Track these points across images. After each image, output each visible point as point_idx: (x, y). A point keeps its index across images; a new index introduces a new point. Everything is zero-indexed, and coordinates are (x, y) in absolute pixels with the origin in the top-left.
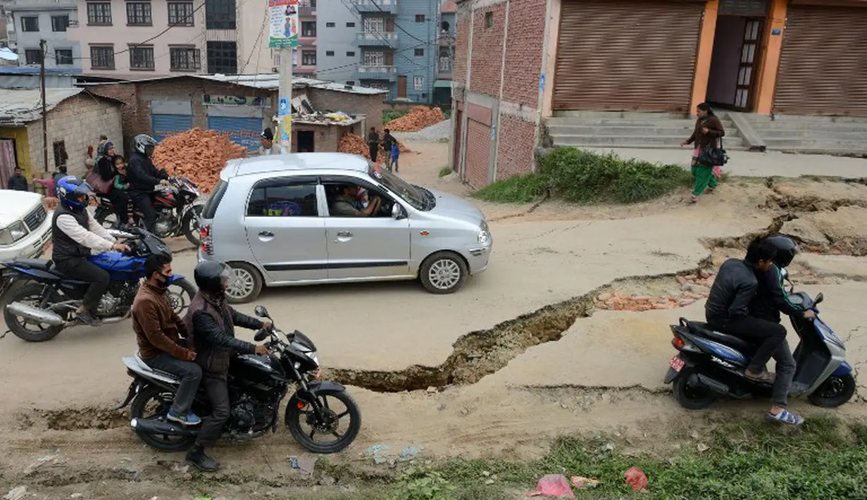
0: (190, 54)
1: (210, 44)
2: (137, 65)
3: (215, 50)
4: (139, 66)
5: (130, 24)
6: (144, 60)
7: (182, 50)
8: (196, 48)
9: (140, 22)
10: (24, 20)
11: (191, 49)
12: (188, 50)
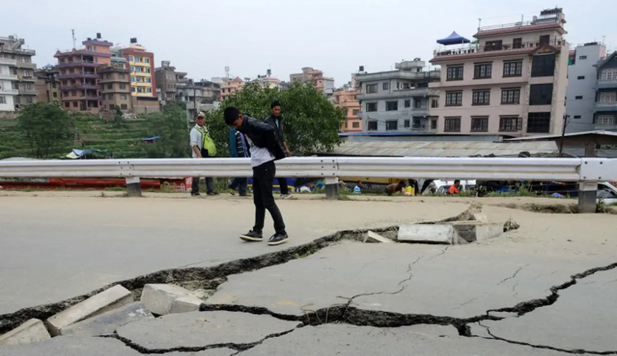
0: (514, 121)
1: (530, 115)
2: (475, 129)
3: (534, 118)
4: (476, 129)
5: (474, 104)
6: (481, 124)
7: (509, 118)
8: (519, 117)
9: (481, 103)
10: (368, 105)
11: (516, 118)
12: (514, 118)
